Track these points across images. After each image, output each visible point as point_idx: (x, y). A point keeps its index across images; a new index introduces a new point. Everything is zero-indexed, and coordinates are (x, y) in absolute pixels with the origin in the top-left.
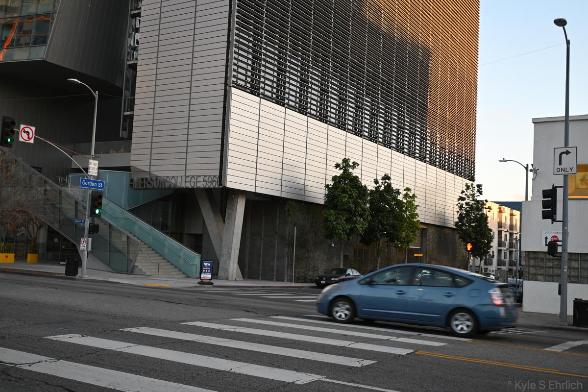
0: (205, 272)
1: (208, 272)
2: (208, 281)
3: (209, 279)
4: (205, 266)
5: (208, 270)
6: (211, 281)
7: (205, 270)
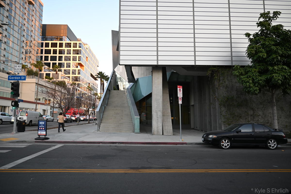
0: (41, 129)
1: (42, 129)
2: (44, 137)
3: (44, 136)
4: (40, 125)
5: (43, 128)
6: (46, 137)
7: (41, 128)
